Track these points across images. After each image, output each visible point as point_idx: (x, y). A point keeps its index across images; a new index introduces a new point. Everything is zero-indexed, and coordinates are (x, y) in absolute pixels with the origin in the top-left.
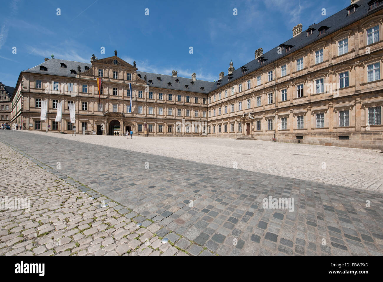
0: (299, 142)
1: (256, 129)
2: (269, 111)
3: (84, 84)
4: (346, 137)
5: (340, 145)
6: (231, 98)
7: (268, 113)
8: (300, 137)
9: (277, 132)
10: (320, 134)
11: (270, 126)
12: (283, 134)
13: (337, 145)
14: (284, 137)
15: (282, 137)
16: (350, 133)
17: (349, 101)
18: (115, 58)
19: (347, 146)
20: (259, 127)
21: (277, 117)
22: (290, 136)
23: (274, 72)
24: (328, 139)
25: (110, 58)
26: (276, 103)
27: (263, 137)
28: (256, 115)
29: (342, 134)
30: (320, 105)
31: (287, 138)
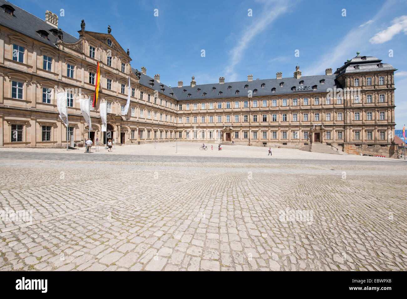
0: (265, 146)
1: (234, 137)
2: (245, 127)
3: (69, 63)
4: (286, 144)
5: (284, 147)
6: (209, 111)
7: (244, 128)
8: (265, 144)
9: (251, 140)
10: (275, 142)
11: (246, 136)
12: (255, 141)
13: (282, 147)
14: (256, 143)
15: (254, 143)
16: (287, 142)
17: (287, 128)
18: (109, 37)
19: (286, 148)
20: (237, 136)
21: (251, 131)
22: (259, 143)
23: (248, 102)
24: (279, 144)
25: (104, 35)
26: (250, 122)
27: (241, 143)
28: (235, 128)
29: (284, 142)
30: (275, 128)
31: (258, 144)
